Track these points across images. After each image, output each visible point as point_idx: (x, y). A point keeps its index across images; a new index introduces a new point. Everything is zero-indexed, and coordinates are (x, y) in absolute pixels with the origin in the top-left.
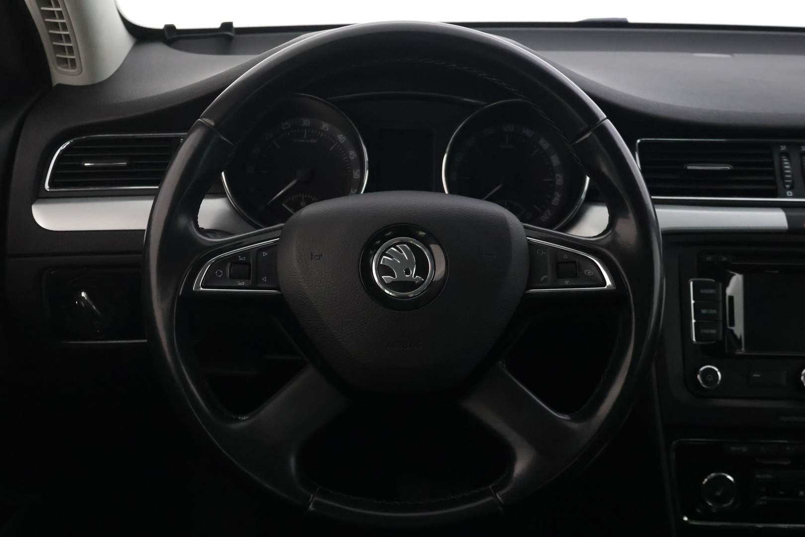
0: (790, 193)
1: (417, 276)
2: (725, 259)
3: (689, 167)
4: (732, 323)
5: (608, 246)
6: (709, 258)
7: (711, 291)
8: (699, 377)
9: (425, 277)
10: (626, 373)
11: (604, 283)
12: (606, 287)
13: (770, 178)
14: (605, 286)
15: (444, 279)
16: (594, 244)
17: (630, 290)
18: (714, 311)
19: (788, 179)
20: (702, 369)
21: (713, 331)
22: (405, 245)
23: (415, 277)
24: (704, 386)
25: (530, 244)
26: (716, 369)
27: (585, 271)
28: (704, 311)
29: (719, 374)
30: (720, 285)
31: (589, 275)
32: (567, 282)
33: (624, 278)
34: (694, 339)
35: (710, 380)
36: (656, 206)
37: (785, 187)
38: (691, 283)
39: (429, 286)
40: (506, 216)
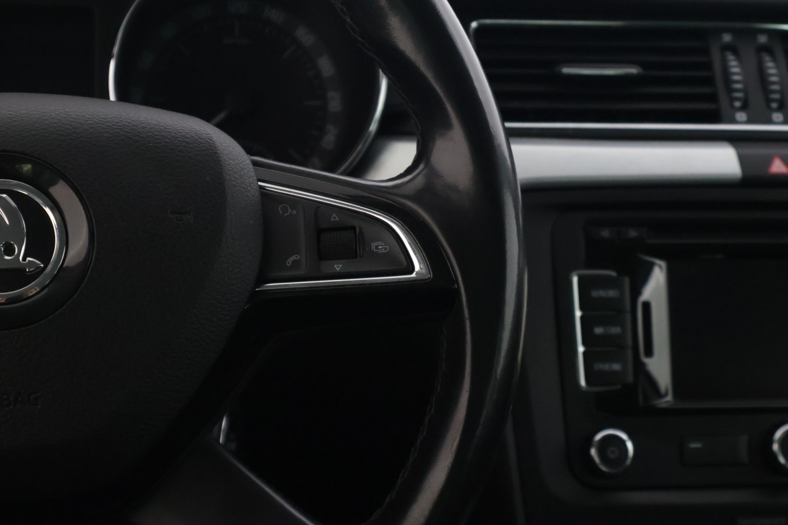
0: (741, 116)
1: (28, 259)
2: (633, 233)
3: (567, 70)
4: (649, 352)
5: (419, 197)
6: (605, 233)
7: (612, 293)
8: (593, 452)
9: (46, 261)
10: (456, 443)
11: (411, 269)
12: (414, 275)
13: (705, 90)
14: (411, 273)
15: (85, 263)
16: (389, 193)
17: (460, 279)
18: (615, 330)
19: (737, 90)
20: (599, 436)
21: (616, 367)
22: (4, 196)
23: (24, 259)
24: (603, 468)
25: (265, 195)
26: (624, 436)
27: (373, 245)
28: (598, 330)
29: (630, 446)
30: (627, 281)
31: (380, 252)
32: (338, 267)
33: (447, 255)
34: (583, 382)
35: (612, 456)
36: (511, 140)
37: (733, 107)
38: (575, 280)
39: (55, 277)
40: (215, 139)
